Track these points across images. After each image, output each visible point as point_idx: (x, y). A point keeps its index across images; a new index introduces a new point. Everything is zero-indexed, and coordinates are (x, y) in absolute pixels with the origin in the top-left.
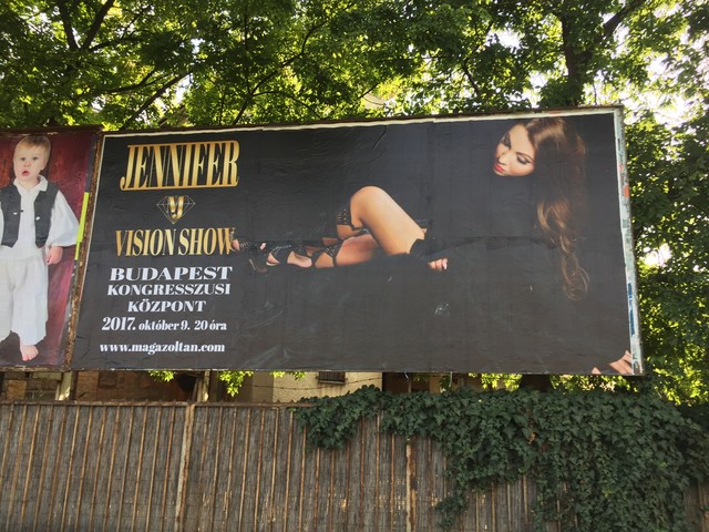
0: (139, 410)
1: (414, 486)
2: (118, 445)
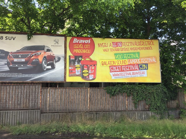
0: (79, 89)
1: (127, 100)
2: (76, 95)
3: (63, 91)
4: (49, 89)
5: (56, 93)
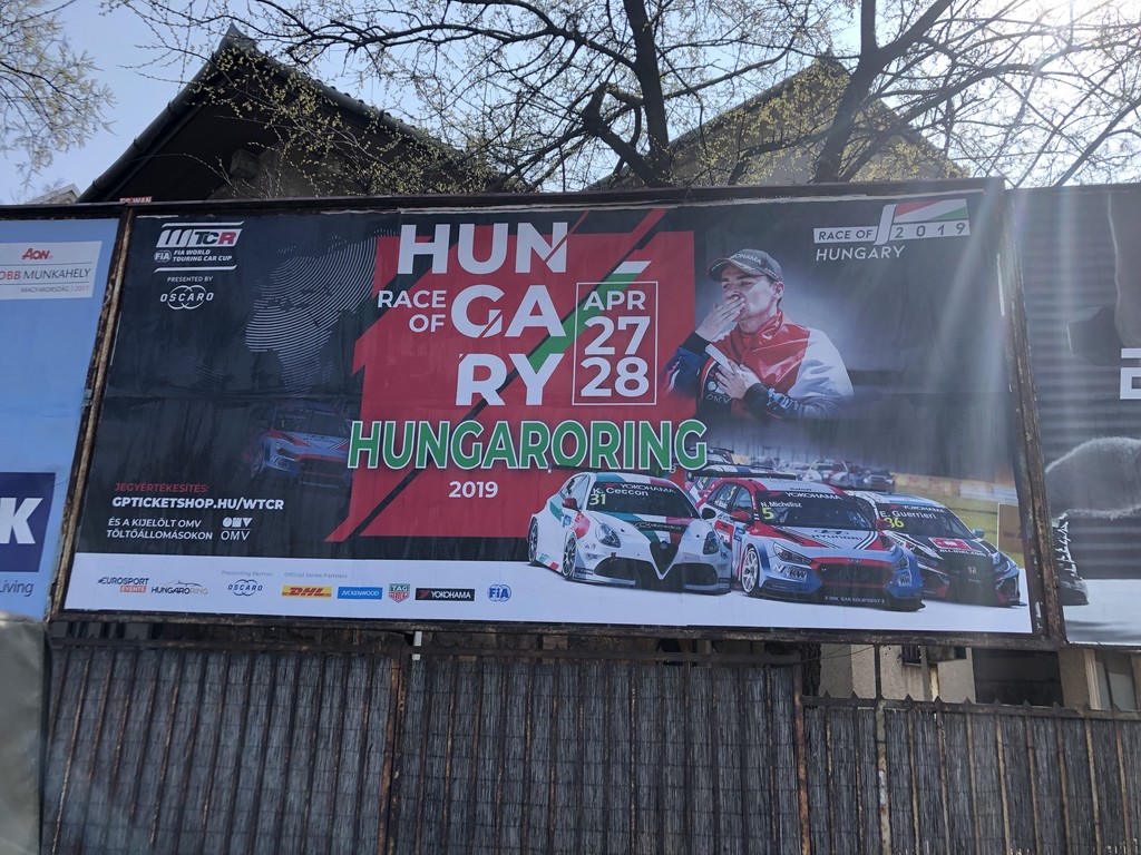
3: (1033, 748)
4: (880, 713)
5: (959, 771)
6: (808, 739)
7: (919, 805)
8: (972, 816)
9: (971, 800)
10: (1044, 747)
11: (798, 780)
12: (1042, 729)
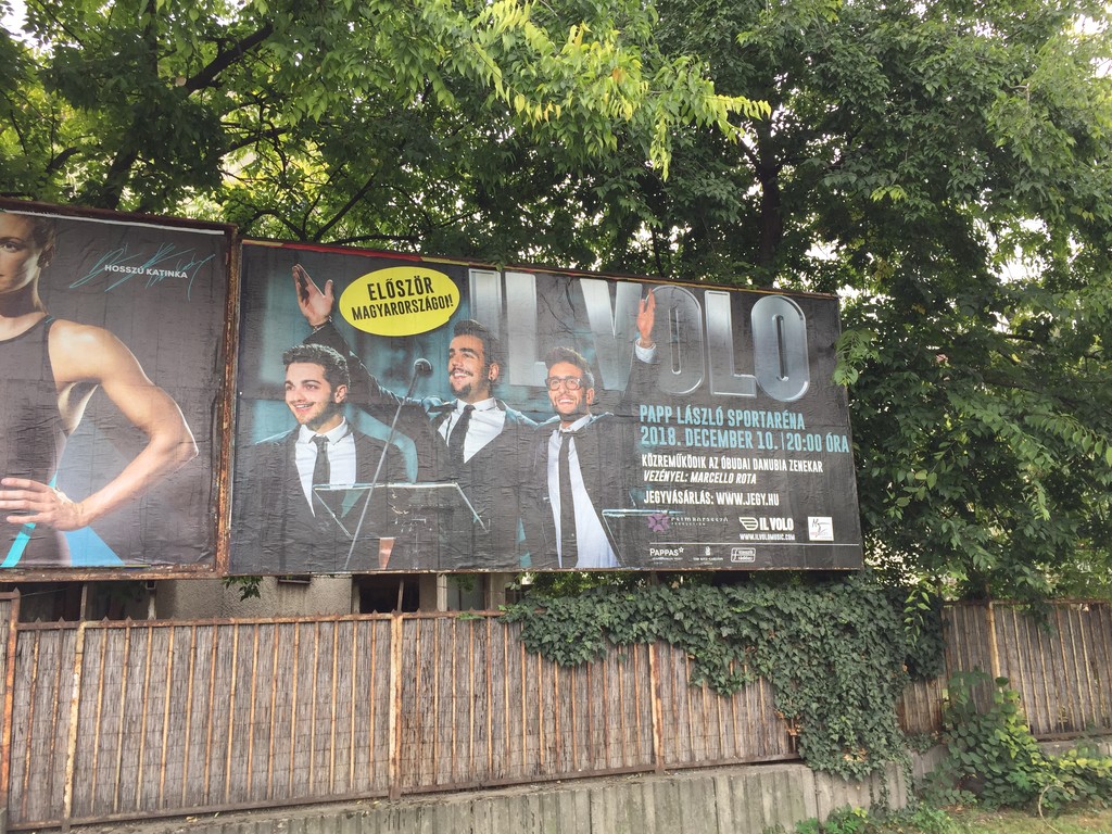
0: (326, 627)
2: (302, 673)
3: (196, 648)
4: (81, 630)
5: (138, 668)
6: (19, 655)
7: (103, 695)
8: (143, 699)
9: (143, 688)
10: (204, 646)
11: (6, 687)
12: (205, 634)
